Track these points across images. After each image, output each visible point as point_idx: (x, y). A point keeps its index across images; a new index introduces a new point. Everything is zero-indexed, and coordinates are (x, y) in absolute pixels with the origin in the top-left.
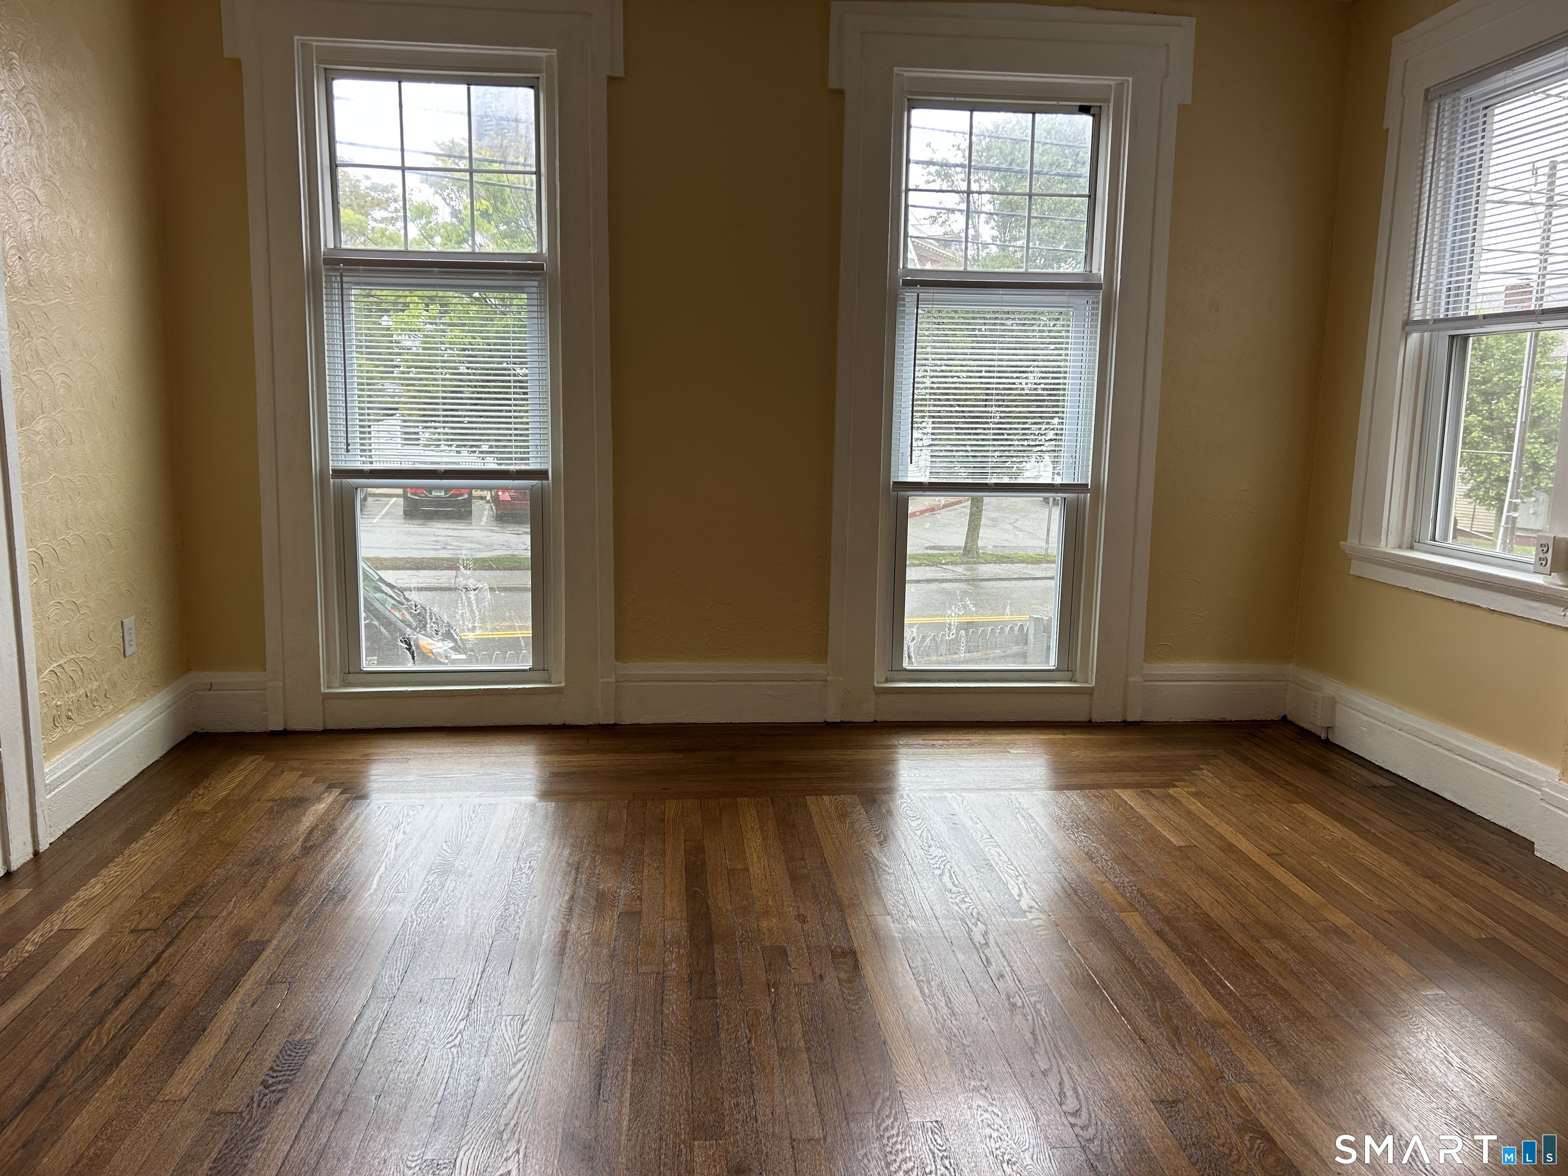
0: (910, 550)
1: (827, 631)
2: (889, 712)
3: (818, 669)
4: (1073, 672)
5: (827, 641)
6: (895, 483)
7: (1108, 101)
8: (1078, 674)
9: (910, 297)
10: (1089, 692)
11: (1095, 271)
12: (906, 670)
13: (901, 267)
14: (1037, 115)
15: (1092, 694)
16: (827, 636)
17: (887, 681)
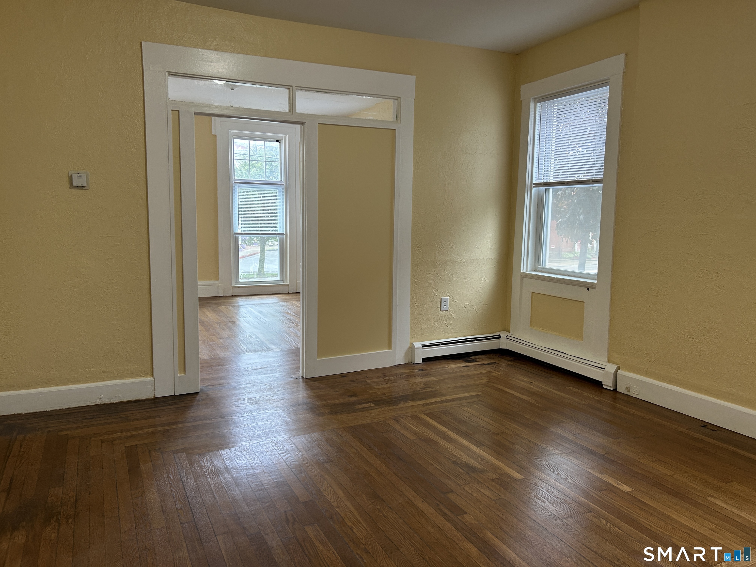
0: (240, 256)
1: (218, 272)
2: (236, 292)
3: (216, 282)
4: (284, 281)
5: (218, 275)
6: (235, 233)
7: (283, 140)
8: (285, 281)
9: (236, 185)
10: (288, 285)
11: (282, 181)
12: (240, 282)
13: (233, 178)
14: (266, 142)
15: (288, 286)
16: (218, 273)
17: (235, 285)
